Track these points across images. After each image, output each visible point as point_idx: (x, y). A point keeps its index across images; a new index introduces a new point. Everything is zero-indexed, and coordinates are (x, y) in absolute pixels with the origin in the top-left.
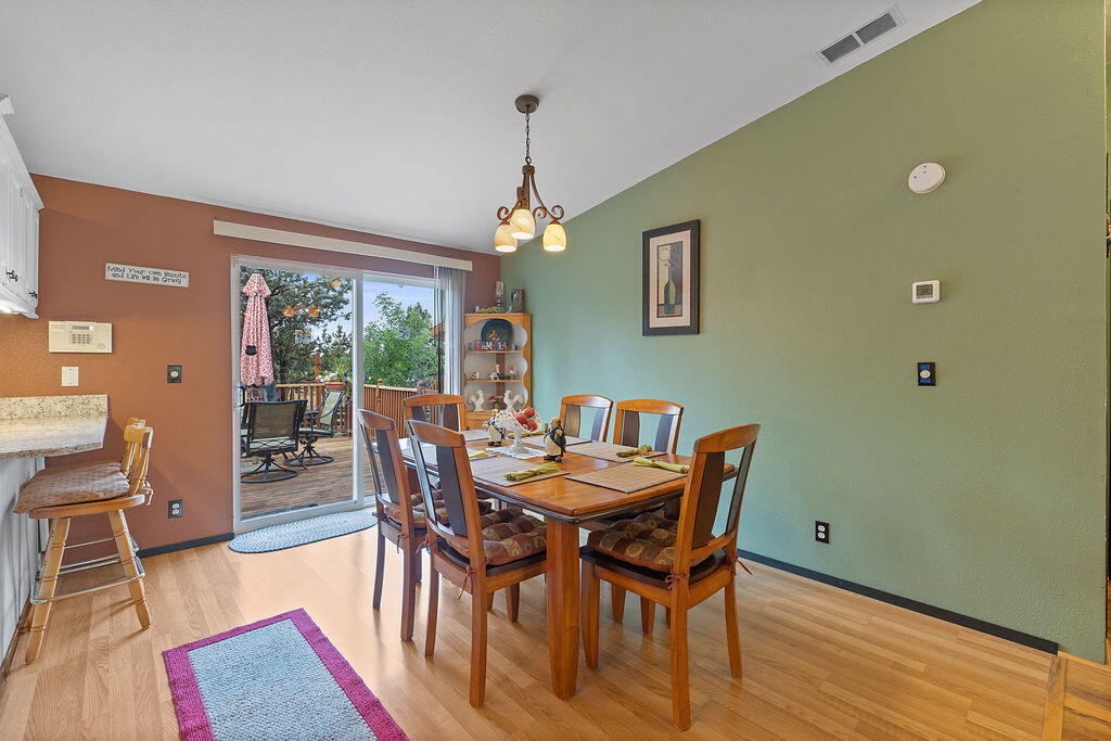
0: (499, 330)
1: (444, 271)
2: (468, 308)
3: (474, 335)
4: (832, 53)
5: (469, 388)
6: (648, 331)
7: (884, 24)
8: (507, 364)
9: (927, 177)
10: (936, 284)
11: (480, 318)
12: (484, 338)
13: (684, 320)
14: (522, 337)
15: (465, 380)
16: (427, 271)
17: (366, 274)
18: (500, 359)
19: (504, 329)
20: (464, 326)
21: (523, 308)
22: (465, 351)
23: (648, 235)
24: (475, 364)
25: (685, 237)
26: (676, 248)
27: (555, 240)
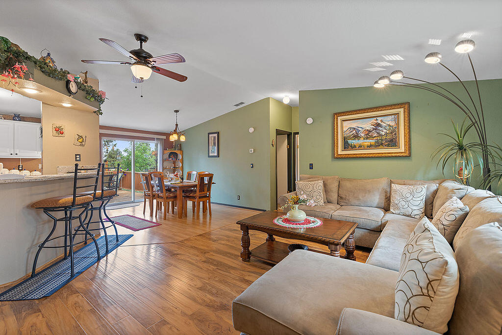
0: (174, 155)
1: (158, 139)
2: (164, 149)
3: (166, 156)
4: (237, 105)
5: (165, 171)
6: (209, 156)
7: (242, 103)
8: (176, 164)
9: (251, 130)
10: (253, 150)
11: (168, 152)
12: (169, 157)
13: (216, 154)
14: (180, 157)
15: (164, 169)
16: (153, 139)
17: (136, 140)
18: (174, 163)
19: (176, 155)
20: (163, 154)
21: (180, 149)
22: (163, 161)
23: (209, 134)
24: (166, 164)
25: (216, 135)
26: (215, 137)
27: (183, 138)
